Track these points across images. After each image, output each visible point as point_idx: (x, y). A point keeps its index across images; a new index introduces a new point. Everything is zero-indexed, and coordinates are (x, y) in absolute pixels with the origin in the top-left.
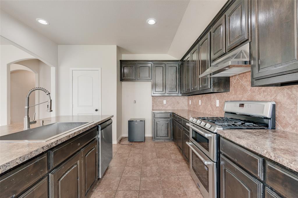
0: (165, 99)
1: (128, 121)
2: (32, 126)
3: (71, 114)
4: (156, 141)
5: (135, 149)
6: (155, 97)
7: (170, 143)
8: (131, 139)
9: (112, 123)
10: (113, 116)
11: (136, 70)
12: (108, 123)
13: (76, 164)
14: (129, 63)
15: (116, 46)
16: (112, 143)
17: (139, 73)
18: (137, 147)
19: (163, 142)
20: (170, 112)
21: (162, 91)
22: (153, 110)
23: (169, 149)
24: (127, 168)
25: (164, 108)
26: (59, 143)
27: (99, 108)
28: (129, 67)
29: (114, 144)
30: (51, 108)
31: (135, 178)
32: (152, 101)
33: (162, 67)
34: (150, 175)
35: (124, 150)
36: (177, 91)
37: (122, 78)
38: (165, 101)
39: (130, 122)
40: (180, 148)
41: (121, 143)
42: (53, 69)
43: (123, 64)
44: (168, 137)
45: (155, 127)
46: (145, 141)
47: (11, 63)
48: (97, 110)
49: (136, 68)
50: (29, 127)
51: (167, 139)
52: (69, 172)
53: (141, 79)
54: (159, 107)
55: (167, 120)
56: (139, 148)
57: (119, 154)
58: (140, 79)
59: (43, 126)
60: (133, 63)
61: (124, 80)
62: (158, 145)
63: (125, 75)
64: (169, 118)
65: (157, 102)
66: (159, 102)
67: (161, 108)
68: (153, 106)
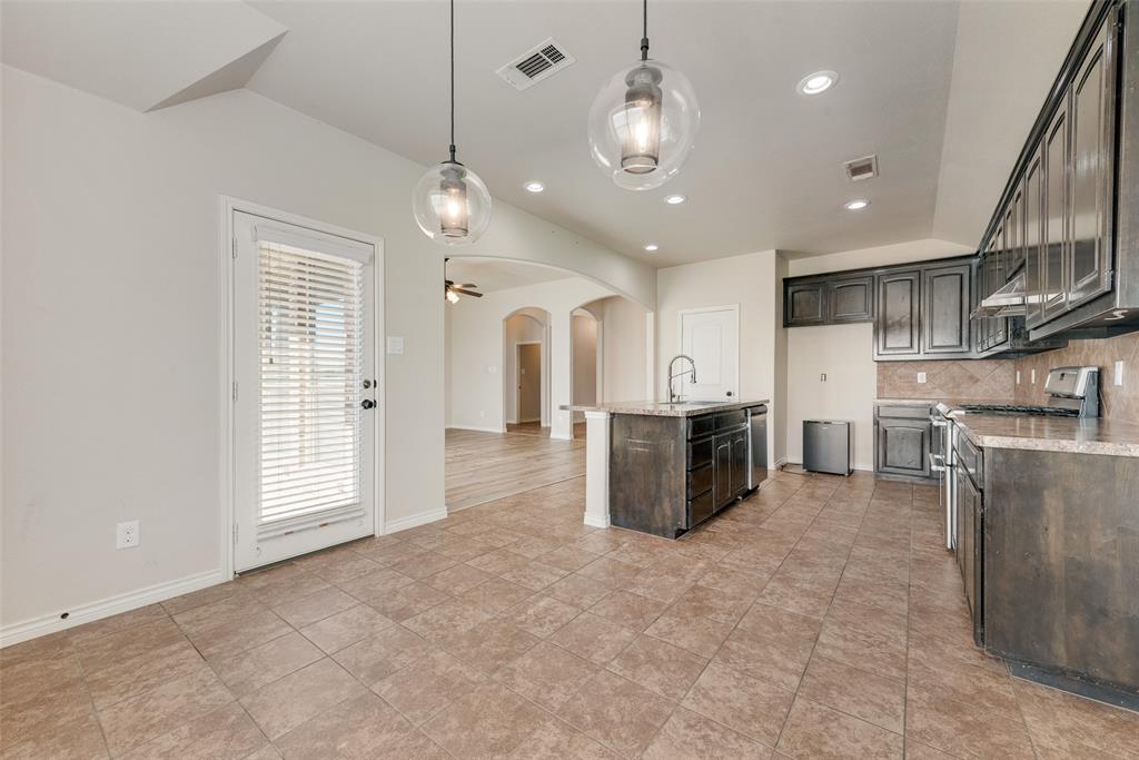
0: (923, 368)
1: (804, 422)
4: (883, 476)
6: (886, 364)
7: (929, 487)
10: (767, 400)
11: (826, 298)
14: (808, 280)
15: (773, 252)
17: (836, 305)
19: (905, 483)
21: (908, 345)
25: (917, 395)
27: (734, 388)
28: (807, 293)
32: (878, 374)
33: (909, 282)
36: (961, 344)
37: (790, 318)
38: (924, 374)
39: (808, 426)
41: (784, 471)
43: (789, 285)
44: (922, 469)
45: (881, 440)
46: (849, 475)
48: (729, 394)
49: (825, 293)
51: (920, 477)
53: (840, 317)
54: (903, 393)
55: (921, 424)
58: (837, 317)
60: (819, 279)
61: (792, 323)
62: (887, 486)
64: (926, 420)
65: (895, 379)
66: (900, 378)
67: (910, 393)
68: (878, 388)
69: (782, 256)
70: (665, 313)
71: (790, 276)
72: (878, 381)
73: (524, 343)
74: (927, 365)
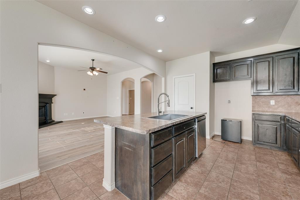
0: (273, 98)
1: (222, 120)
2: (161, 114)
3: (173, 110)
4: (258, 146)
5: (229, 147)
6: (257, 97)
7: (280, 152)
8: (224, 137)
9: (205, 118)
10: (206, 113)
11: (231, 70)
12: (202, 118)
13: (183, 139)
14: (223, 64)
15: (209, 52)
16: (206, 137)
17: (235, 73)
18: (231, 146)
19: (267, 149)
20: (280, 114)
21: (268, 89)
22: (253, 111)
23: (277, 158)
24: (220, 160)
25: (271, 110)
26: (177, 123)
27: (194, 106)
28: (223, 68)
29: (207, 139)
30: (169, 105)
31: (228, 169)
32: (253, 101)
33: (268, 62)
34: (245, 172)
35: (217, 145)
36: (294, 88)
37: (215, 78)
38: (274, 101)
39: (223, 122)
40: (295, 159)
41: (214, 139)
42: (163, 79)
43: (215, 66)
44: (277, 144)
45: (256, 130)
46: (241, 142)
47: (142, 78)
48: (192, 108)
49: (230, 68)
50: (159, 114)
51: (276, 147)
52: (180, 142)
53: (237, 78)
54: (264, 109)
55: (276, 124)
56: (234, 148)
57: (211, 147)
58: (235, 78)
59: (164, 115)
60: (228, 63)
61: (217, 81)
62: (260, 151)
63: (218, 76)
64: (278, 122)
65: (260, 103)
66: (263, 102)
67: (267, 109)
68: (253, 107)
69: (213, 54)
70: (168, 78)
71: (216, 62)
72: (252, 103)
73: (130, 90)
74: (275, 97)
